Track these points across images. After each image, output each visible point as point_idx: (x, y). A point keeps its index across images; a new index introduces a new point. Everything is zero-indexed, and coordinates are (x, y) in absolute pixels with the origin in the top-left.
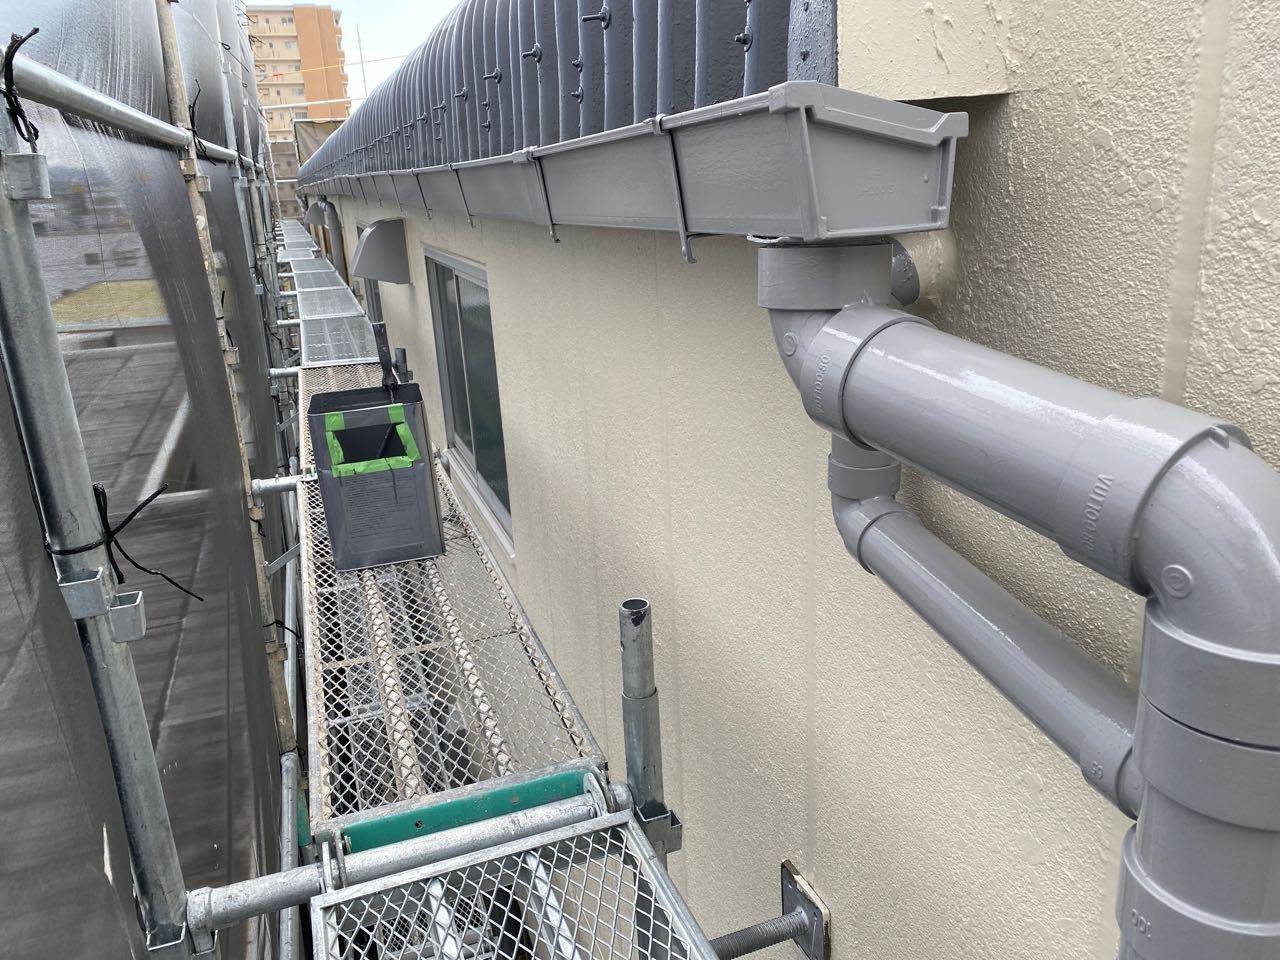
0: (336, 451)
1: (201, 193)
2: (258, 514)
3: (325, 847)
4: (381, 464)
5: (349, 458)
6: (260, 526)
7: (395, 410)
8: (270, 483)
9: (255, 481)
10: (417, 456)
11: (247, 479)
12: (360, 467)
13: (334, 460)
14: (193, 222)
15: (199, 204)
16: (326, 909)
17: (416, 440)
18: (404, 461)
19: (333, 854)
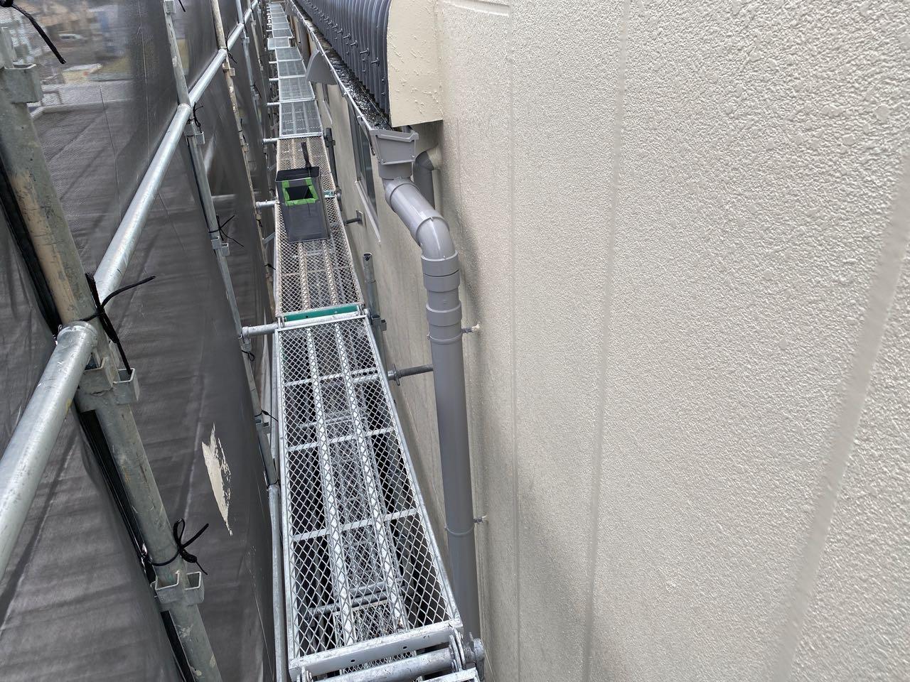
0: (287, 196)
1: (231, 77)
2: (259, 217)
3: (279, 319)
4: (304, 201)
5: (291, 199)
6: (260, 223)
7: (308, 180)
8: (263, 203)
9: (257, 203)
10: (317, 198)
11: (254, 201)
12: (296, 202)
13: (286, 199)
14: (228, 90)
15: (230, 81)
16: (279, 332)
17: (316, 190)
18: (313, 200)
19: (281, 321)
